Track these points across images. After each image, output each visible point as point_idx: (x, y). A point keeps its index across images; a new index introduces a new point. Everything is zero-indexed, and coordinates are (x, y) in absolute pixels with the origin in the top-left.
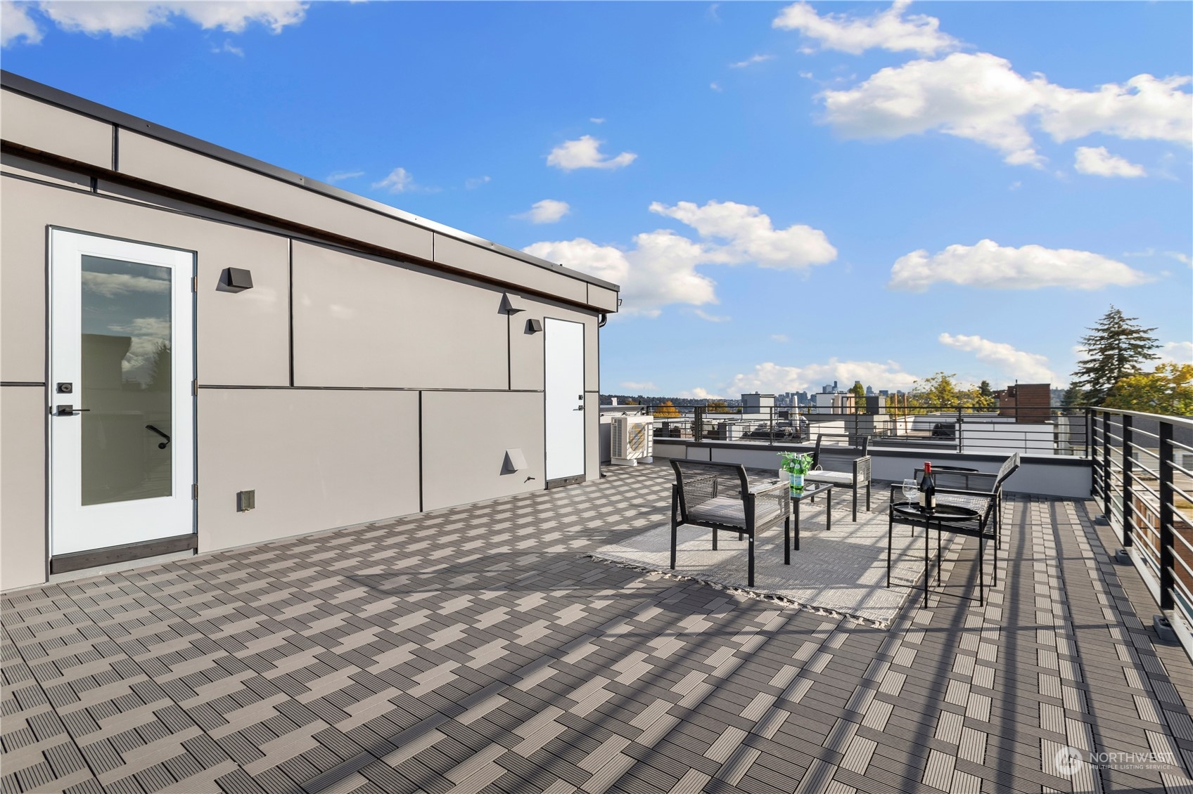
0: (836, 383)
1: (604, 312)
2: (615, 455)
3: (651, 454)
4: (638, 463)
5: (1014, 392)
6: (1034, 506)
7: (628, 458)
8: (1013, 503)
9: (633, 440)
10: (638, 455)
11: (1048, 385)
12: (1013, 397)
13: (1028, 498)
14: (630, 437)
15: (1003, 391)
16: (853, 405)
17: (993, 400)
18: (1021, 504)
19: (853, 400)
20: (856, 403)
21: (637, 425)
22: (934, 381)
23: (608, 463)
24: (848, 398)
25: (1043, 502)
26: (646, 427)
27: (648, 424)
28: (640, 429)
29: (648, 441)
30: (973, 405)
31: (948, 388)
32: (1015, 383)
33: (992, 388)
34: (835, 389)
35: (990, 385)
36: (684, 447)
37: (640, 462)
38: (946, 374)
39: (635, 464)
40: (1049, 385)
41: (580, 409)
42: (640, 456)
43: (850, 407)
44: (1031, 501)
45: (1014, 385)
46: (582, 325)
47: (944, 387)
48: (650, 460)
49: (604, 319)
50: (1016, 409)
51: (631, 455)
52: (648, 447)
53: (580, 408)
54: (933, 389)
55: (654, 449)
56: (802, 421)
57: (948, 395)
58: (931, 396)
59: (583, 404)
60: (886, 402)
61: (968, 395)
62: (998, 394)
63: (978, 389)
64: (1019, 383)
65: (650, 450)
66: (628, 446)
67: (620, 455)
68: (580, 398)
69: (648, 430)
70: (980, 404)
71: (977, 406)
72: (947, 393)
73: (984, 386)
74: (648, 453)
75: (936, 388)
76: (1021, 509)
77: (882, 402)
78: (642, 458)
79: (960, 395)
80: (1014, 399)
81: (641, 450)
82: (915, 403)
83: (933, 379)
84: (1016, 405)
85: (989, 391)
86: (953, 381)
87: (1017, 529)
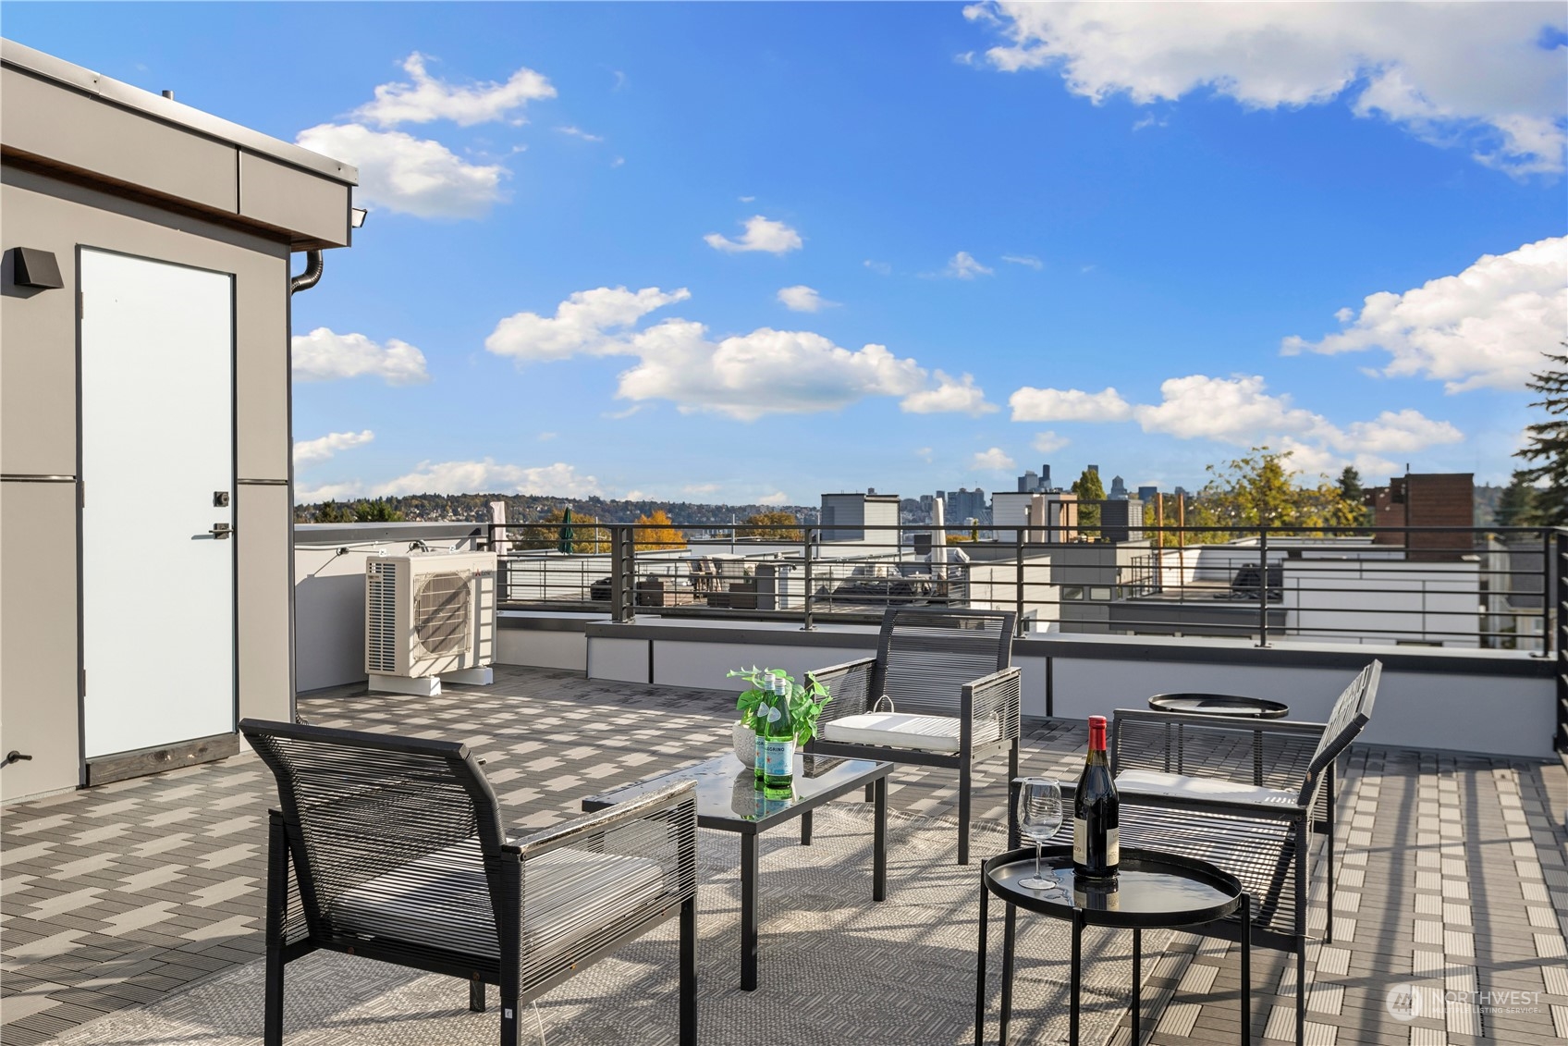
0: (1046, 468)
1: (313, 246)
2: (375, 666)
3: (487, 661)
4: (445, 685)
5: (1403, 492)
6: (1428, 785)
7: (414, 673)
8: (1377, 780)
9: (427, 621)
10: (447, 662)
11: (1468, 478)
12: (1401, 502)
13: (1416, 761)
14: (418, 613)
15: (1381, 490)
16: (1074, 522)
17: (1364, 509)
18: (1399, 782)
19: (1073, 508)
20: (1081, 515)
21: (439, 581)
22: (1249, 467)
23: (360, 689)
24: (1062, 503)
25: (1447, 773)
26: (472, 585)
27: (479, 576)
28: (450, 592)
29: (478, 625)
30: (1326, 520)
31: (1277, 483)
32: (1405, 472)
33: (1365, 483)
34: (1045, 483)
35: (1360, 475)
36: (582, 637)
37: (449, 683)
38: (1272, 450)
39: (436, 690)
40: (1470, 476)
41: (217, 535)
42: (454, 667)
43: (1068, 528)
44: (1420, 771)
45: (1403, 476)
46: (228, 280)
47: (1268, 481)
48: (487, 677)
49: (314, 266)
50: (1407, 531)
51: (422, 666)
52: (478, 642)
53: (219, 532)
54: (1246, 483)
55: (498, 646)
56: (956, 561)
57: (1275, 498)
58: (1241, 500)
59: (229, 521)
60: (1144, 513)
61: (1317, 499)
62: (1372, 495)
63: (1338, 485)
64: (1413, 471)
65: (486, 649)
66: (414, 639)
67: (390, 665)
68: (219, 500)
69: (479, 592)
70: (1338, 518)
71: (1333, 522)
72: (1274, 492)
73: (1349, 476)
74: (477, 657)
75: (1252, 482)
76: (1398, 797)
77: (1135, 516)
78: (461, 670)
79: (1302, 499)
80: (1402, 506)
81: (455, 650)
82: (1211, 516)
83: (1247, 462)
84: (1407, 522)
85: (1358, 490)
86: (1285, 465)
87: (1383, 863)
